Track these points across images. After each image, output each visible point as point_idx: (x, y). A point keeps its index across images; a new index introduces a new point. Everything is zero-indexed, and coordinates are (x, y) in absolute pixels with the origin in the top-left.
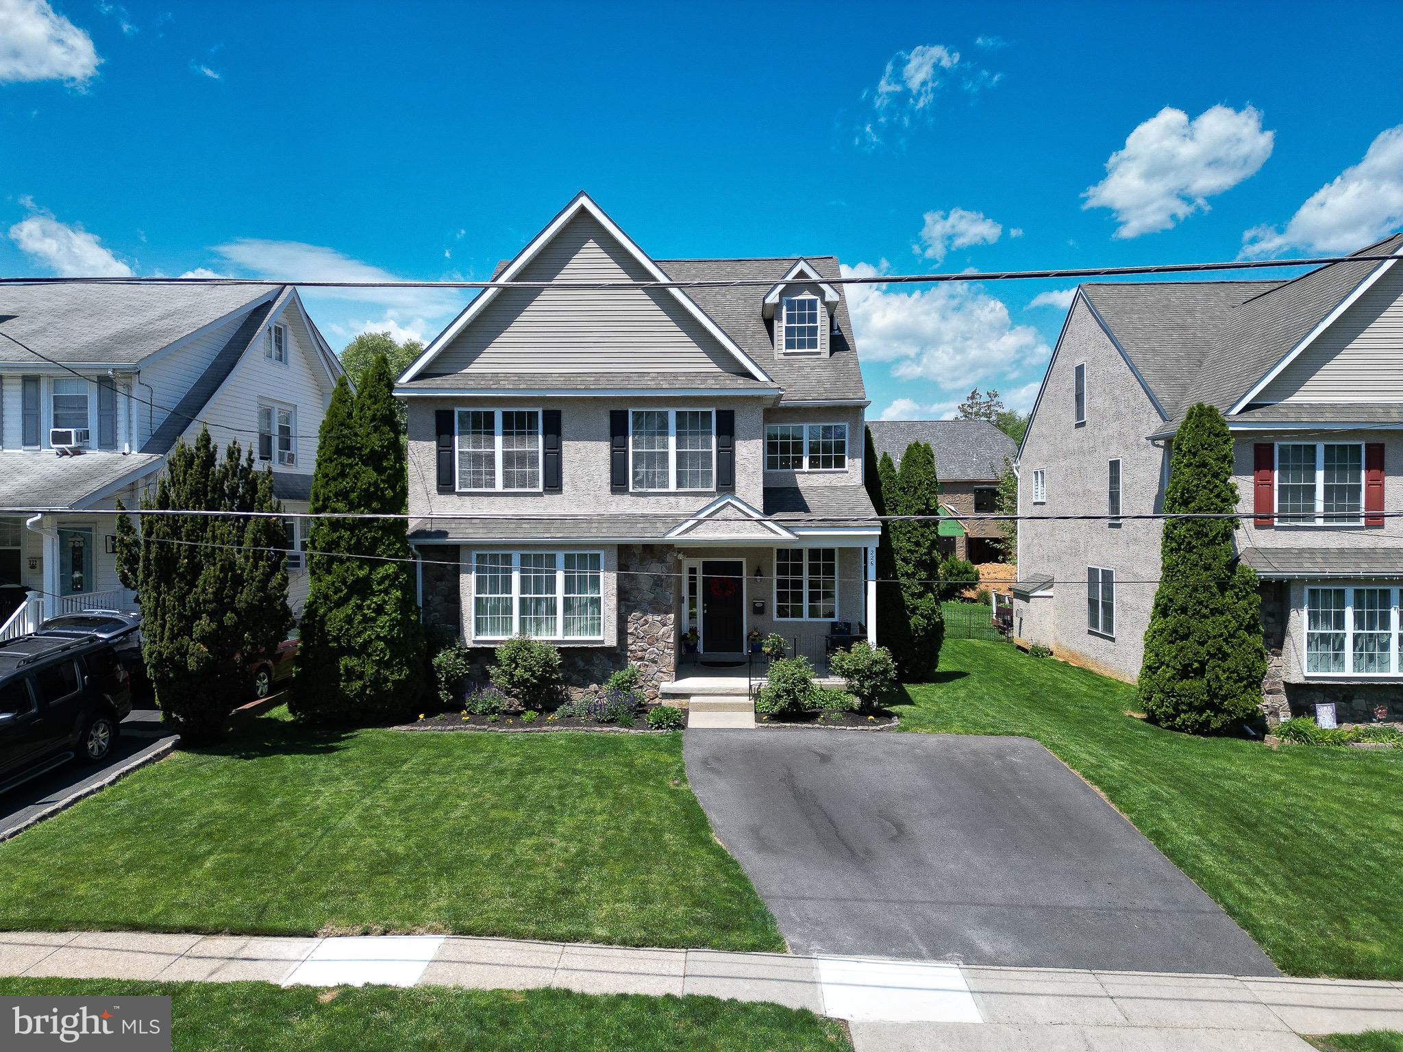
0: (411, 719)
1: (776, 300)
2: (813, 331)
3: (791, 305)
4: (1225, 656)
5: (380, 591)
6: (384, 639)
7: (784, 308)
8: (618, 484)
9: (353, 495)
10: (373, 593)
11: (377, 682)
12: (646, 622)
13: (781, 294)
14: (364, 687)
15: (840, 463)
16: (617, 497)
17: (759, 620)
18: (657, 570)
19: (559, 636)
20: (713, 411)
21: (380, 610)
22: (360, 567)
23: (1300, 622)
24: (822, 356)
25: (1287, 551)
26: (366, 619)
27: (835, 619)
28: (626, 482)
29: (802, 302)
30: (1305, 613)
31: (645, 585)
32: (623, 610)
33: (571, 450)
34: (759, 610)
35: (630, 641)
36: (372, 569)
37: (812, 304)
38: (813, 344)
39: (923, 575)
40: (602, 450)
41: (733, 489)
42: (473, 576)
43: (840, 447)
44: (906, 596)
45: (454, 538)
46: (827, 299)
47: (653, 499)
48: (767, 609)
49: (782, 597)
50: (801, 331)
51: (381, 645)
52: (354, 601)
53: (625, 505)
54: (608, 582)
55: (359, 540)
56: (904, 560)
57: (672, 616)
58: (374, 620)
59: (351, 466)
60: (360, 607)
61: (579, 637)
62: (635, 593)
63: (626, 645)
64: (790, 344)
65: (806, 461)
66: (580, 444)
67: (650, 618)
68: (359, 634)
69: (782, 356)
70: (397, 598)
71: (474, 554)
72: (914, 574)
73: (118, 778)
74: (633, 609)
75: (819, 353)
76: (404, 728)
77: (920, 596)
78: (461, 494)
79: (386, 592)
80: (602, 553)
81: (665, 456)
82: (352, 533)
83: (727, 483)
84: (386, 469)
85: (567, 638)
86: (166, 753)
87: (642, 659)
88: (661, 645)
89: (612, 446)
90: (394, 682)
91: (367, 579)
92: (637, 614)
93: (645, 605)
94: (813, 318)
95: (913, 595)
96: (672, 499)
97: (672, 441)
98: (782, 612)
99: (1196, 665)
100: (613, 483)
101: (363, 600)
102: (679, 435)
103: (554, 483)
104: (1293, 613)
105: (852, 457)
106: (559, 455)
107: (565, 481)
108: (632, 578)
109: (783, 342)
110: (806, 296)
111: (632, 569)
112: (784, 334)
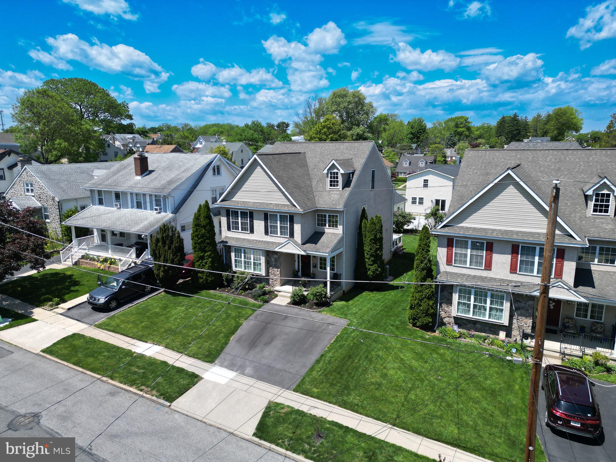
0: (215, 289)
1: (326, 172)
2: (337, 182)
3: (331, 174)
4: (420, 306)
7: (329, 174)
9: (199, 236)
10: (205, 259)
11: (206, 280)
12: (274, 270)
13: (328, 170)
14: (203, 281)
15: (336, 226)
16: (266, 236)
17: (314, 269)
18: (276, 256)
19: (252, 271)
20: (288, 216)
21: (206, 263)
22: (201, 253)
23: (455, 297)
25: (456, 274)
27: (335, 272)
28: (268, 233)
29: (334, 173)
30: (457, 295)
31: (273, 260)
32: (268, 266)
33: (256, 223)
34: (315, 266)
35: (270, 275)
36: (205, 253)
37: (337, 173)
38: (337, 185)
39: (372, 259)
40: (262, 223)
41: (293, 237)
42: (234, 253)
43: (337, 222)
44: (367, 265)
45: (229, 244)
46: (341, 172)
47: (274, 238)
48: (317, 267)
49: (321, 263)
50: (334, 181)
52: (200, 261)
53: (268, 239)
54: (263, 260)
55: (201, 247)
56: (367, 253)
57: (279, 269)
58: (205, 266)
59: (199, 229)
60: (202, 262)
61: (257, 272)
62: (271, 262)
64: (331, 185)
65: (327, 225)
66: (257, 221)
69: (329, 189)
71: (234, 248)
72: (369, 258)
73: (148, 299)
74: (271, 266)
75: (339, 189)
76: (213, 291)
77: (372, 265)
78: (232, 231)
79: (208, 259)
80: (261, 252)
81: (277, 226)
82: (199, 245)
83: (292, 235)
84: (207, 229)
85: (254, 272)
86: (161, 292)
88: (277, 277)
89: (265, 222)
90: (210, 280)
91: (203, 256)
92: (271, 268)
93: (273, 266)
94: (337, 178)
95: (369, 265)
96: (279, 238)
97: (279, 222)
98: (321, 268)
100: (265, 232)
101: (202, 260)
103: (252, 231)
104: (454, 295)
105: (340, 225)
106: (253, 223)
107: (255, 230)
108: (270, 258)
109: (329, 185)
110: (336, 171)
111: (270, 256)
112: (329, 182)
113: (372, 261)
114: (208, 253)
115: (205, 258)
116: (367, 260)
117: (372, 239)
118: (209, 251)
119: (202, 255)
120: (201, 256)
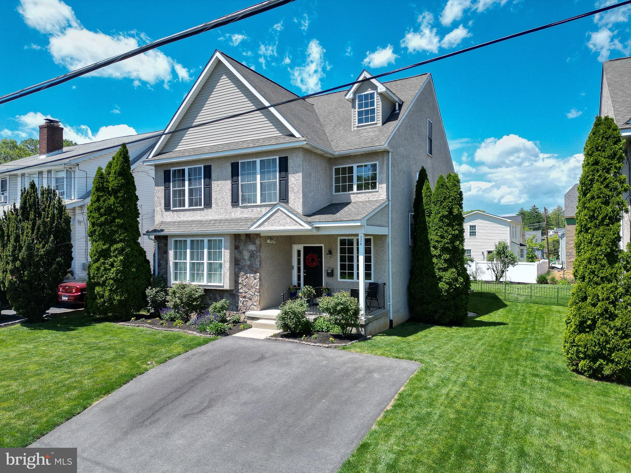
1: (351, 96)
2: (373, 111)
3: (360, 99)
5: (114, 256)
6: (113, 279)
7: (357, 101)
8: (235, 202)
9: (102, 210)
10: (111, 257)
11: (111, 299)
12: (247, 277)
13: (355, 93)
14: (104, 302)
15: (374, 186)
16: (235, 209)
17: (330, 280)
18: (252, 248)
19: (204, 282)
20: (277, 157)
21: (112, 265)
22: (104, 245)
24: (378, 125)
26: (105, 269)
27: (372, 281)
28: (238, 201)
29: (366, 96)
31: (246, 255)
32: (237, 270)
33: (216, 185)
34: (331, 274)
35: (240, 288)
36: (111, 245)
37: (372, 95)
38: (373, 119)
39: (447, 256)
40: (228, 184)
41: (287, 202)
42: (173, 251)
43: (374, 177)
44: (436, 270)
45: (165, 232)
46: (379, 91)
47: (250, 209)
48: (335, 274)
49: (343, 267)
50: (367, 112)
51: (112, 281)
52: (102, 260)
53: (238, 213)
54: (226, 255)
55: (104, 232)
57: (258, 274)
58: (110, 270)
59: (103, 196)
60: (104, 263)
61: (215, 284)
62: (242, 261)
63: (238, 290)
64: (360, 121)
65: (355, 187)
66: (219, 182)
67: (248, 275)
68: (102, 276)
69: (356, 128)
70: (121, 260)
71: (173, 239)
72: (440, 256)
74: (241, 269)
75: (376, 124)
76: (122, 323)
77: (445, 270)
78: (173, 211)
79: (116, 257)
80: (223, 239)
81: (255, 185)
82: (101, 227)
83: (284, 198)
84: (118, 197)
85: (209, 284)
87: (245, 297)
88: (253, 290)
89: (232, 182)
90: (118, 300)
91: (108, 249)
92: (242, 272)
93: (246, 268)
94: (372, 104)
95: (439, 269)
96: (259, 209)
97: (258, 177)
98: (343, 276)
99: (589, 322)
100: (232, 202)
101: (105, 260)
102: (262, 173)
103: (208, 204)
105: (381, 183)
106: (211, 188)
107: (213, 201)
108: (241, 253)
109: (357, 120)
110: (370, 91)
111: (241, 248)
112: (357, 115)
113: (446, 261)
114: (119, 245)
115: (112, 254)
116: (435, 260)
117: (444, 216)
118: (121, 241)
119: (104, 247)
120: (103, 250)
